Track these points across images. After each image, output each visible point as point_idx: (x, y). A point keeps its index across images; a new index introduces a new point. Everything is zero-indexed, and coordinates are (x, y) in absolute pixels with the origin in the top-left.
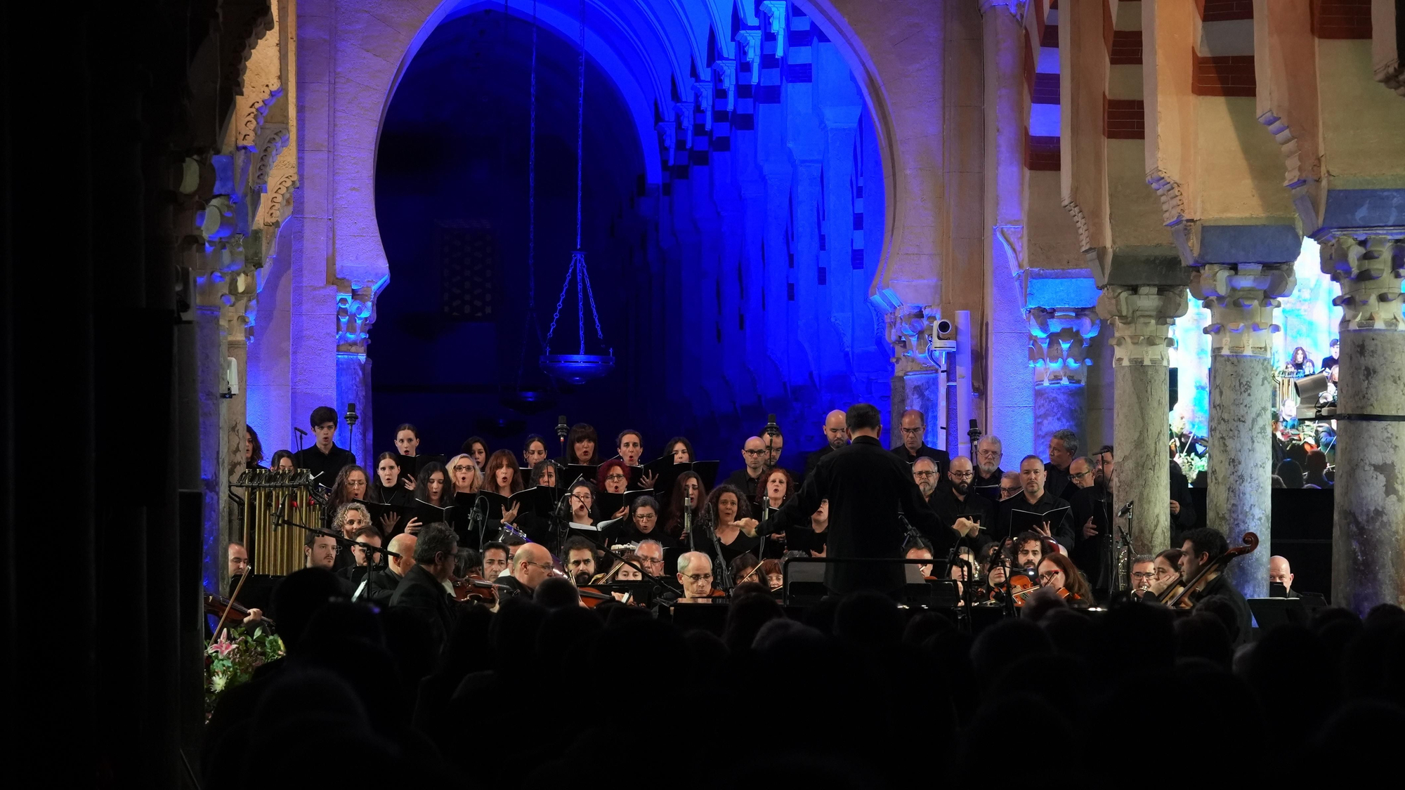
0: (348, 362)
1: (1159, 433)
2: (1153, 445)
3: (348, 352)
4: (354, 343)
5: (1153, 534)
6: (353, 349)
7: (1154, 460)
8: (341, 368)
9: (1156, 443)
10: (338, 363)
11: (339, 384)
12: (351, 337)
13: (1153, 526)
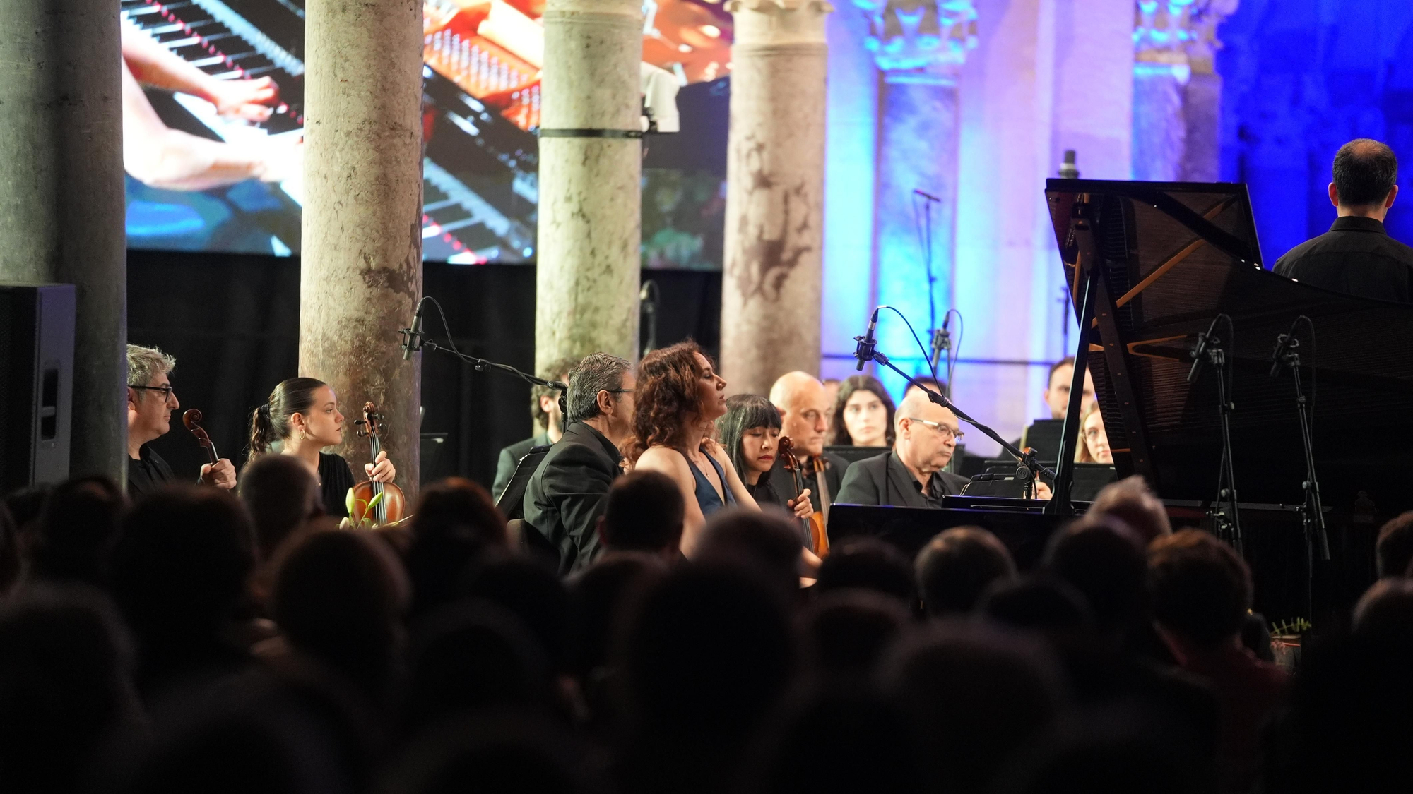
0: (1155, 82)
3: (1153, 64)
4: (1166, 48)
6: (1163, 58)
8: (1142, 91)
10: (1137, 82)
11: (1135, 119)
12: (1160, 37)
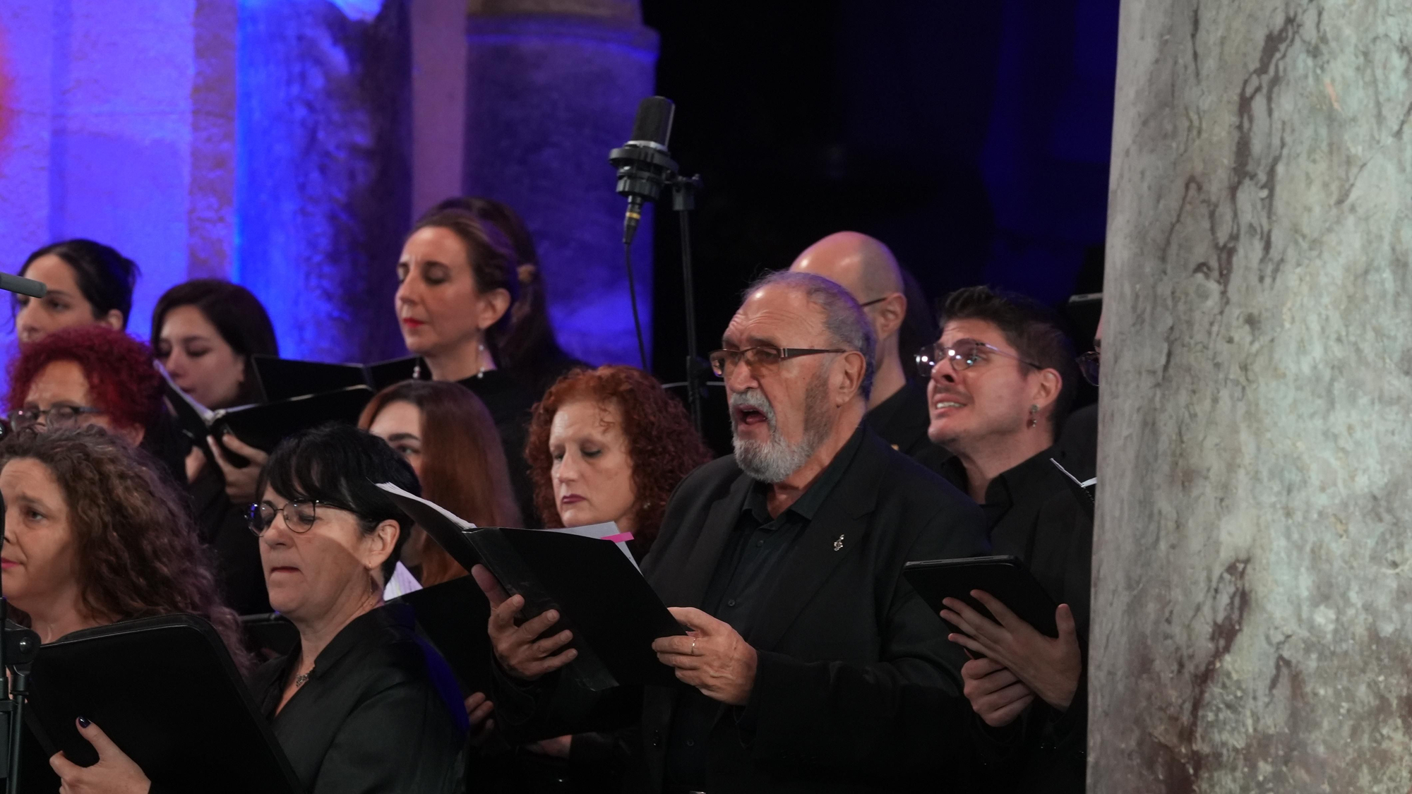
1: (1273, 43)
2: (1228, 118)
5: (1205, 677)
7: (1225, 211)
9: (1244, 105)
13: (1203, 628)
